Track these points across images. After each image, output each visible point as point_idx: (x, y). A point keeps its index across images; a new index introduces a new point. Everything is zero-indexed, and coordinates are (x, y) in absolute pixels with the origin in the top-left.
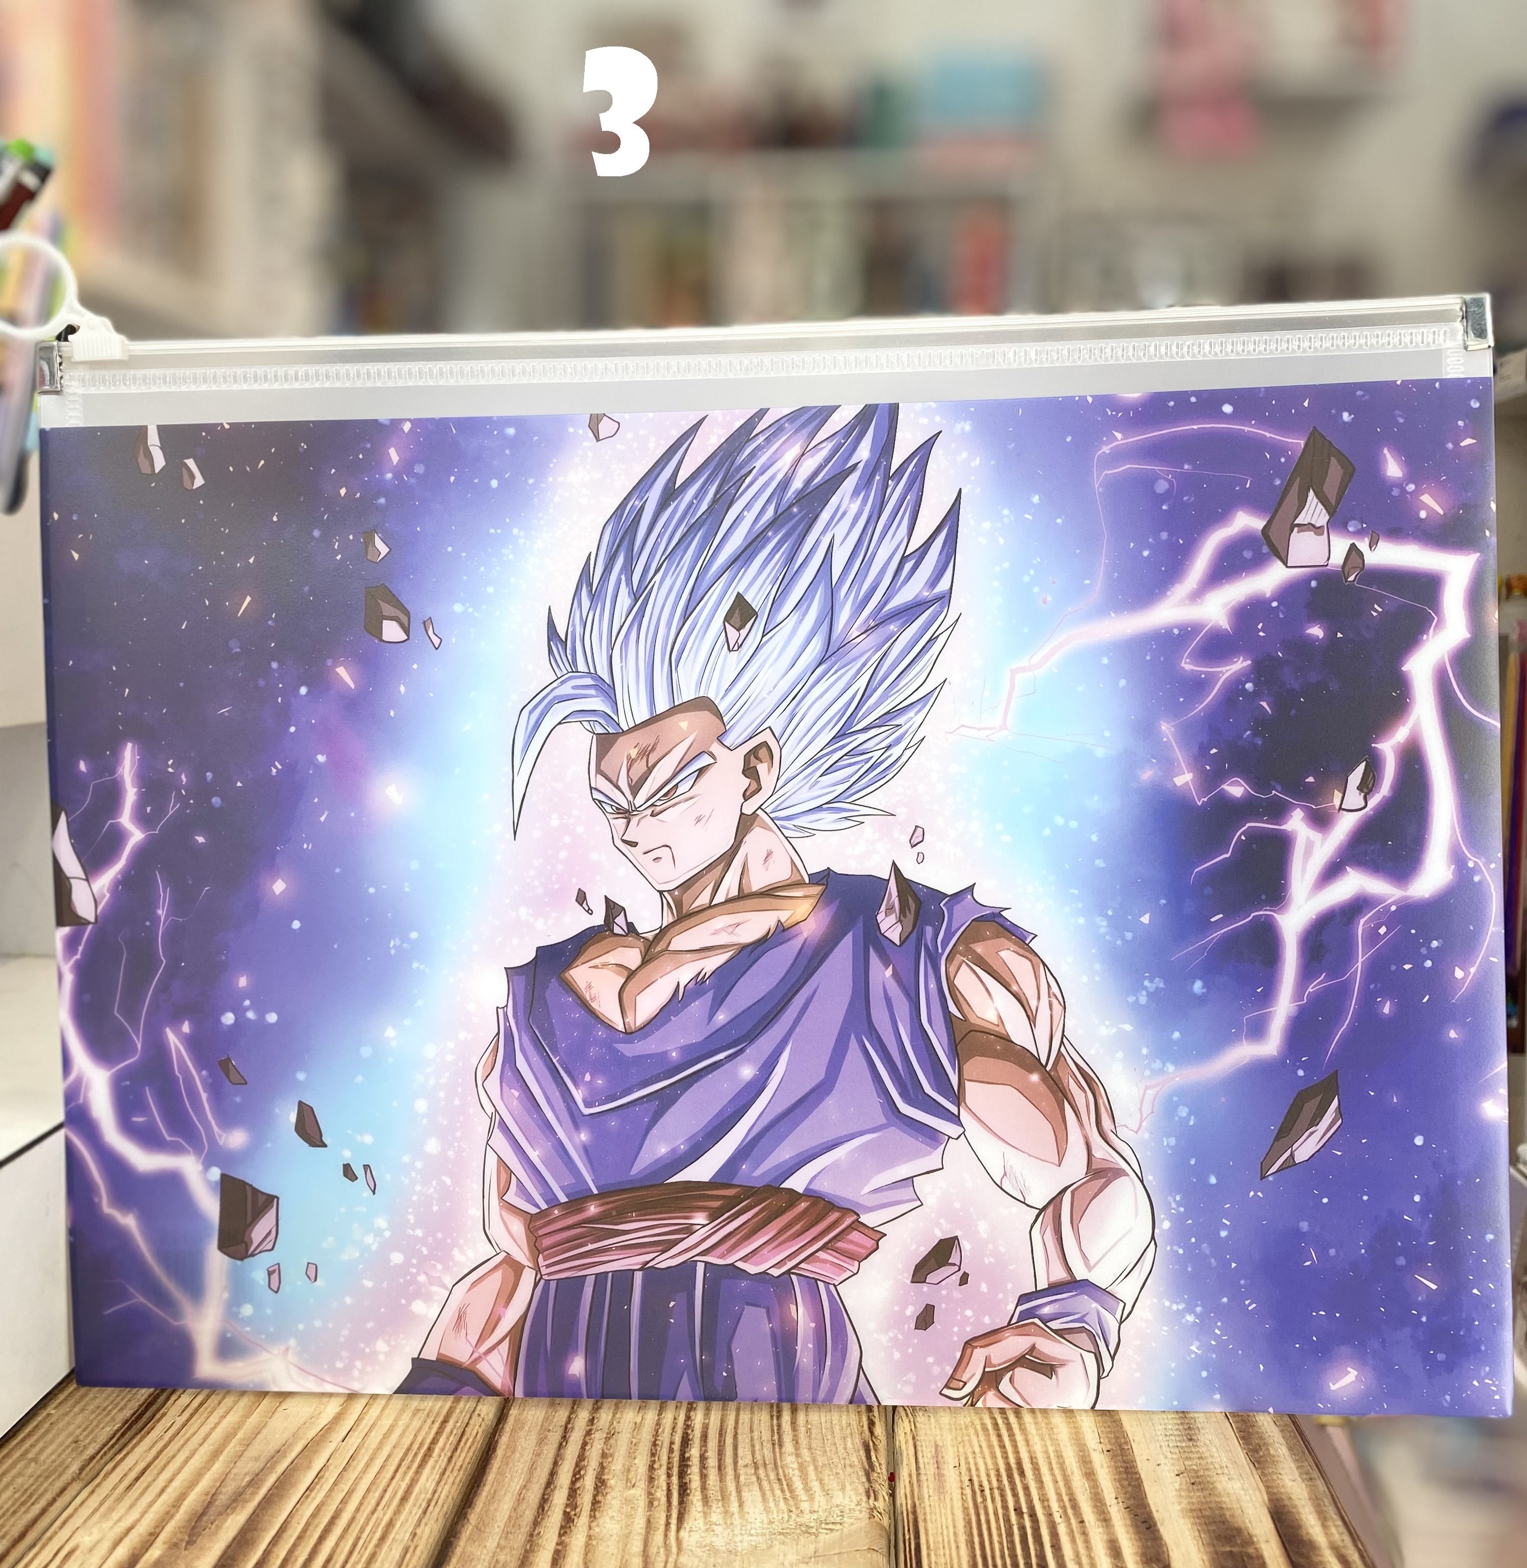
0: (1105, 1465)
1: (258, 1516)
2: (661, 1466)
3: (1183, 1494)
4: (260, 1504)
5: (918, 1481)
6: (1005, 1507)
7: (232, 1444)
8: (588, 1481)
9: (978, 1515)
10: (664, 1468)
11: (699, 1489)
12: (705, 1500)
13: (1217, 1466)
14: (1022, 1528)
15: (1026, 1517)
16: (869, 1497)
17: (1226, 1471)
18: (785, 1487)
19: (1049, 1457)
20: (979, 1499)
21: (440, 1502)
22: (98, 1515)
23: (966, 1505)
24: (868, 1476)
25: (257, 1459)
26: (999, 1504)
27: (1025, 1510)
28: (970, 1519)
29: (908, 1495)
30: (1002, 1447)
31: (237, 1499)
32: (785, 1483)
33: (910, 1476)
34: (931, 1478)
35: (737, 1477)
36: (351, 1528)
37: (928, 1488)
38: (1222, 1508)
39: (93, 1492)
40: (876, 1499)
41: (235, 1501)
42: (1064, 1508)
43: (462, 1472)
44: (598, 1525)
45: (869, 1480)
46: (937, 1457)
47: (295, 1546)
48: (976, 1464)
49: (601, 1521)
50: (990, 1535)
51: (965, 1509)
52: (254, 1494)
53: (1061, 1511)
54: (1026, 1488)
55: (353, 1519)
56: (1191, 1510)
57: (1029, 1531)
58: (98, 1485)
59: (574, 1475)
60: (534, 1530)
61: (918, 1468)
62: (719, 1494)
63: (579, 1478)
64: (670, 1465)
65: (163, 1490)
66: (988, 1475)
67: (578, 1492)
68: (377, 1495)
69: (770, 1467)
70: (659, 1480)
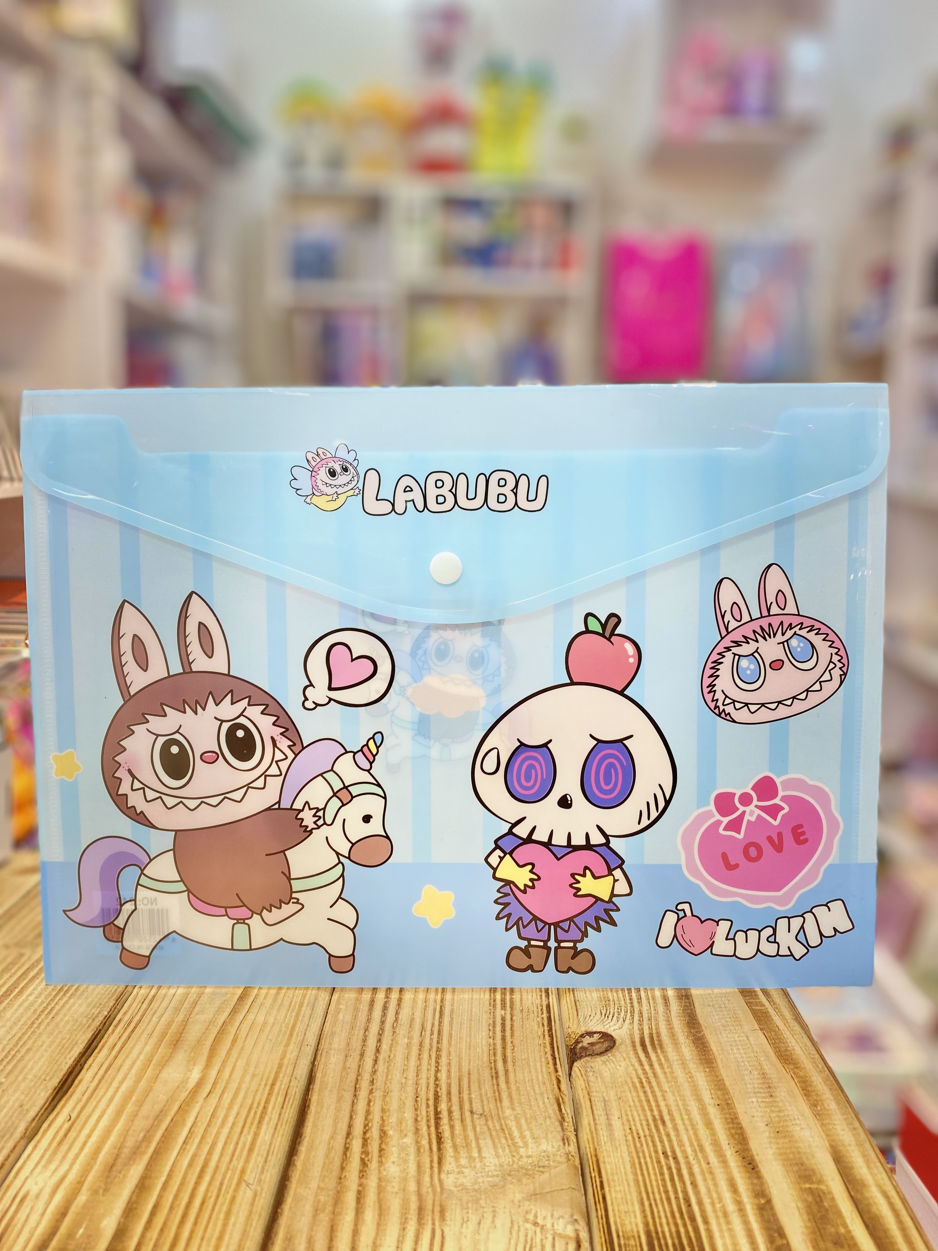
0: (718, 1117)
1: (151, 1166)
2: (422, 1118)
3: (773, 1140)
4: (152, 1157)
5: (596, 1129)
6: (656, 1152)
7: (129, 1106)
8: (375, 1133)
9: (639, 1158)
10: (425, 1120)
11: (450, 1137)
12: (455, 1147)
13: (792, 1118)
14: (669, 1168)
15: (671, 1159)
16: (564, 1144)
17: (798, 1122)
18: (507, 1135)
19: (680, 1110)
20: (638, 1145)
21: (275, 1152)
22: (40, 1167)
23: (630, 1150)
24: (562, 1125)
25: (147, 1118)
26: (652, 1149)
27: (669, 1153)
28: (634, 1161)
29: (590, 1140)
30: (648, 1101)
31: (136, 1152)
32: (507, 1132)
33: (589, 1124)
34: (604, 1128)
35: (474, 1128)
36: (216, 1176)
37: (603, 1134)
38: (799, 1153)
39: (36, 1146)
40: (569, 1145)
41: (135, 1153)
42: (695, 1151)
43: (288, 1125)
44: (385, 1169)
45: (563, 1130)
46: (606, 1110)
47: (179, 1191)
48: (632, 1115)
49: (387, 1165)
50: (649, 1174)
51: (630, 1153)
52: (148, 1147)
53: (694, 1154)
54: (668, 1135)
55: (217, 1167)
56: (780, 1154)
57: (674, 1171)
58: (39, 1142)
59: (365, 1127)
60: (341, 1174)
61: (594, 1120)
62: (464, 1141)
63: (368, 1129)
64: (429, 1118)
65: (85, 1144)
66: (642, 1125)
67: (369, 1141)
68: (232, 1147)
69: (496, 1118)
70: (422, 1130)
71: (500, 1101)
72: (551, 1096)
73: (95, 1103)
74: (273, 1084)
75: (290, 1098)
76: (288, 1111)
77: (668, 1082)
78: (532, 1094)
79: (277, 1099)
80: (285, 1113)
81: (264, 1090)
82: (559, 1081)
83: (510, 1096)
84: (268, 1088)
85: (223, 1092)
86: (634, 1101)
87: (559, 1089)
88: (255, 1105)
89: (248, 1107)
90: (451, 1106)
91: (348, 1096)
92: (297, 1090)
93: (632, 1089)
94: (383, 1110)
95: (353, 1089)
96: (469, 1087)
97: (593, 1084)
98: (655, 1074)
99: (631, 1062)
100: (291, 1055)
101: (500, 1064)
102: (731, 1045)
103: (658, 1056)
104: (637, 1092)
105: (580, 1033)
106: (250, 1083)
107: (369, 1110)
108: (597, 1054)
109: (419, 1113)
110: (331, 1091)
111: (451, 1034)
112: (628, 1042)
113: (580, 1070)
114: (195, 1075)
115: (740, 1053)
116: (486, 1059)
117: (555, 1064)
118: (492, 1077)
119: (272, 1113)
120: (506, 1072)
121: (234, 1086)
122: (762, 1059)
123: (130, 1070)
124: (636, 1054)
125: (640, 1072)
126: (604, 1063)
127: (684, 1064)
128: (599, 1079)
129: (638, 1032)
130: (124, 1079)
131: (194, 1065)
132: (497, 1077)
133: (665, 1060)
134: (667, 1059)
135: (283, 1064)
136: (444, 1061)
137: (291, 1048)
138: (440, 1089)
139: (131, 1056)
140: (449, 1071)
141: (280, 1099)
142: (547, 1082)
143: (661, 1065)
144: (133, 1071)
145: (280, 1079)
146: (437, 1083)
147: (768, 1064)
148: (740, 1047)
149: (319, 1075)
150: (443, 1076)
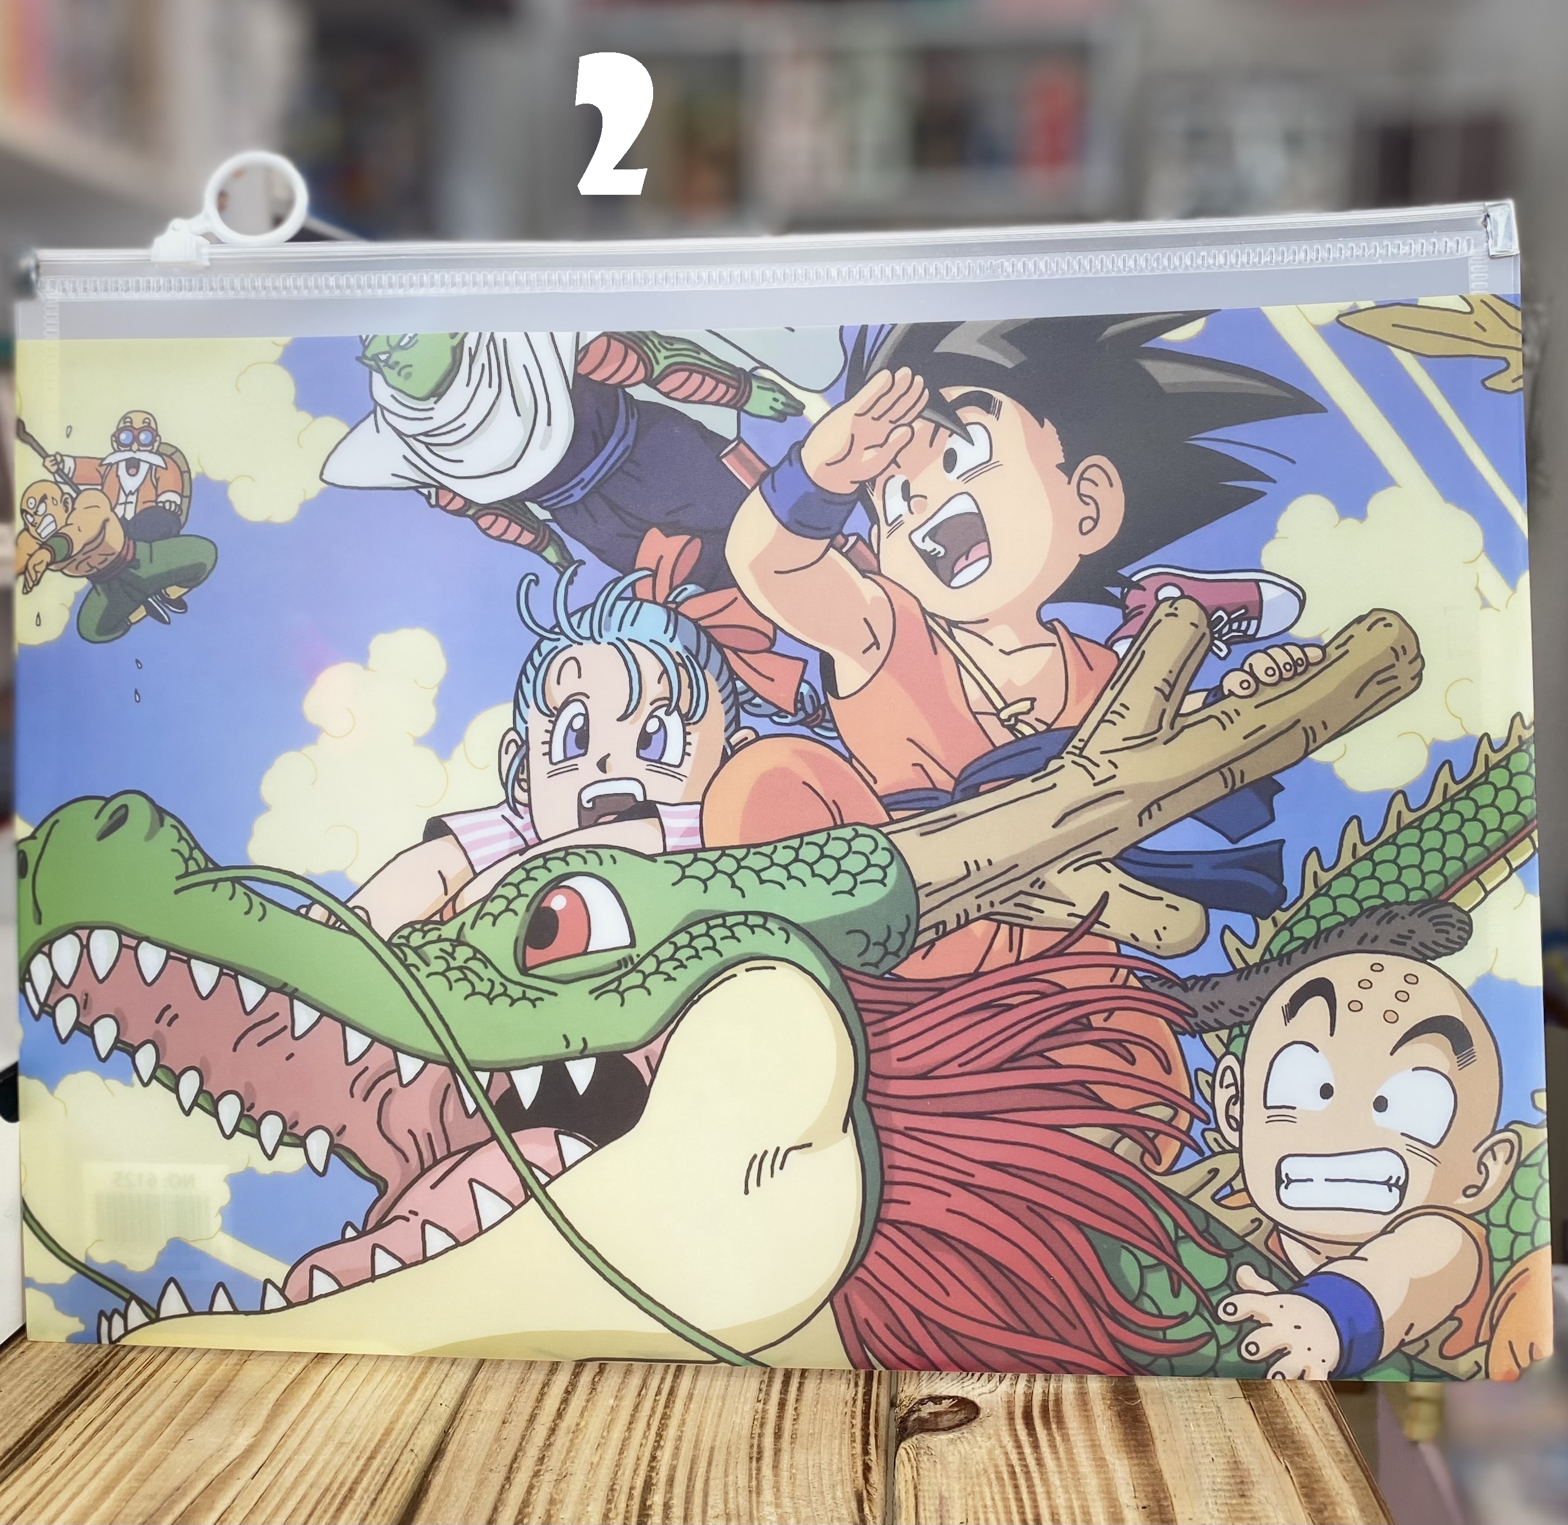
2: (617, 1515)
7: (126, 1480)
10: (621, 1517)
19: (1073, 1514)
25: (152, 1497)
30: (1019, 1500)
43: (387, 1517)
46: (941, 1511)
64: (628, 1515)
69: (743, 1517)
71: (758, 1494)
72: (849, 1489)
73: (70, 1475)
74: (371, 1458)
75: (397, 1479)
76: (389, 1497)
77: (1060, 1472)
78: (816, 1484)
79: (373, 1478)
80: (385, 1498)
81: (354, 1465)
82: (867, 1469)
83: (777, 1488)
84: (362, 1462)
85: (285, 1467)
86: (993, 1499)
87: (866, 1479)
88: (336, 1486)
89: (323, 1487)
90: (671, 1498)
91: (497, 1479)
92: (412, 1469)
93: (994, 1482)
94: (552, 1501)
95: (506, 1469)
96: (708, 1471)
97: (926, 1473)
98: (1040, 1462)
99: (1000, 1441)
100: (409, 1418)
101: (768, 1441)
102: (1187, 1419)
103: (1050, 1434)
104: (1003, 1486)
105: (919, 1398)
106: (333, 1454)
107: (528, 1500)
108: (944, 1430)
109: (613, 1506)
110: (468, 1470)
111: (692, 1394)
112: (1002, 1413)
113: (908, 1453)
114: (242, 1441)
115: (1200, 1432)
116: (746, 1432)
117: (866, 1443)
118: (751, 1458)
119: (362, 1498)
120: (777, 1452)
121: (304, 1458)
122: (1238, 1441)
123: (135, 1430)
124: (1013, 1431)
125: (1014, 1457)
126: (952, 1441)
127: (1094, 1446)
128: (939, 1466)
129: (1022, 1398)
130: (124, 1443)
131: (244, 1426)
132: (759, 1460)
133: (1063, 1440)
134: (1066, 1438)
135: (393, 1429)
136: (671, 1433)
137: (411, 1406)
138: (657, 1474)
139: (141, 1411)
140: (677, 1448)
141: (379, 1479)
142: (847, 1469)
143: (1053, 1446)
144: (141, 1432)
145: (383, 1451)
146: (654, 1464)
147: (1246, 1448)
148: (1202, 1423)
149: (452, 1448)
150: (665, 1457)
